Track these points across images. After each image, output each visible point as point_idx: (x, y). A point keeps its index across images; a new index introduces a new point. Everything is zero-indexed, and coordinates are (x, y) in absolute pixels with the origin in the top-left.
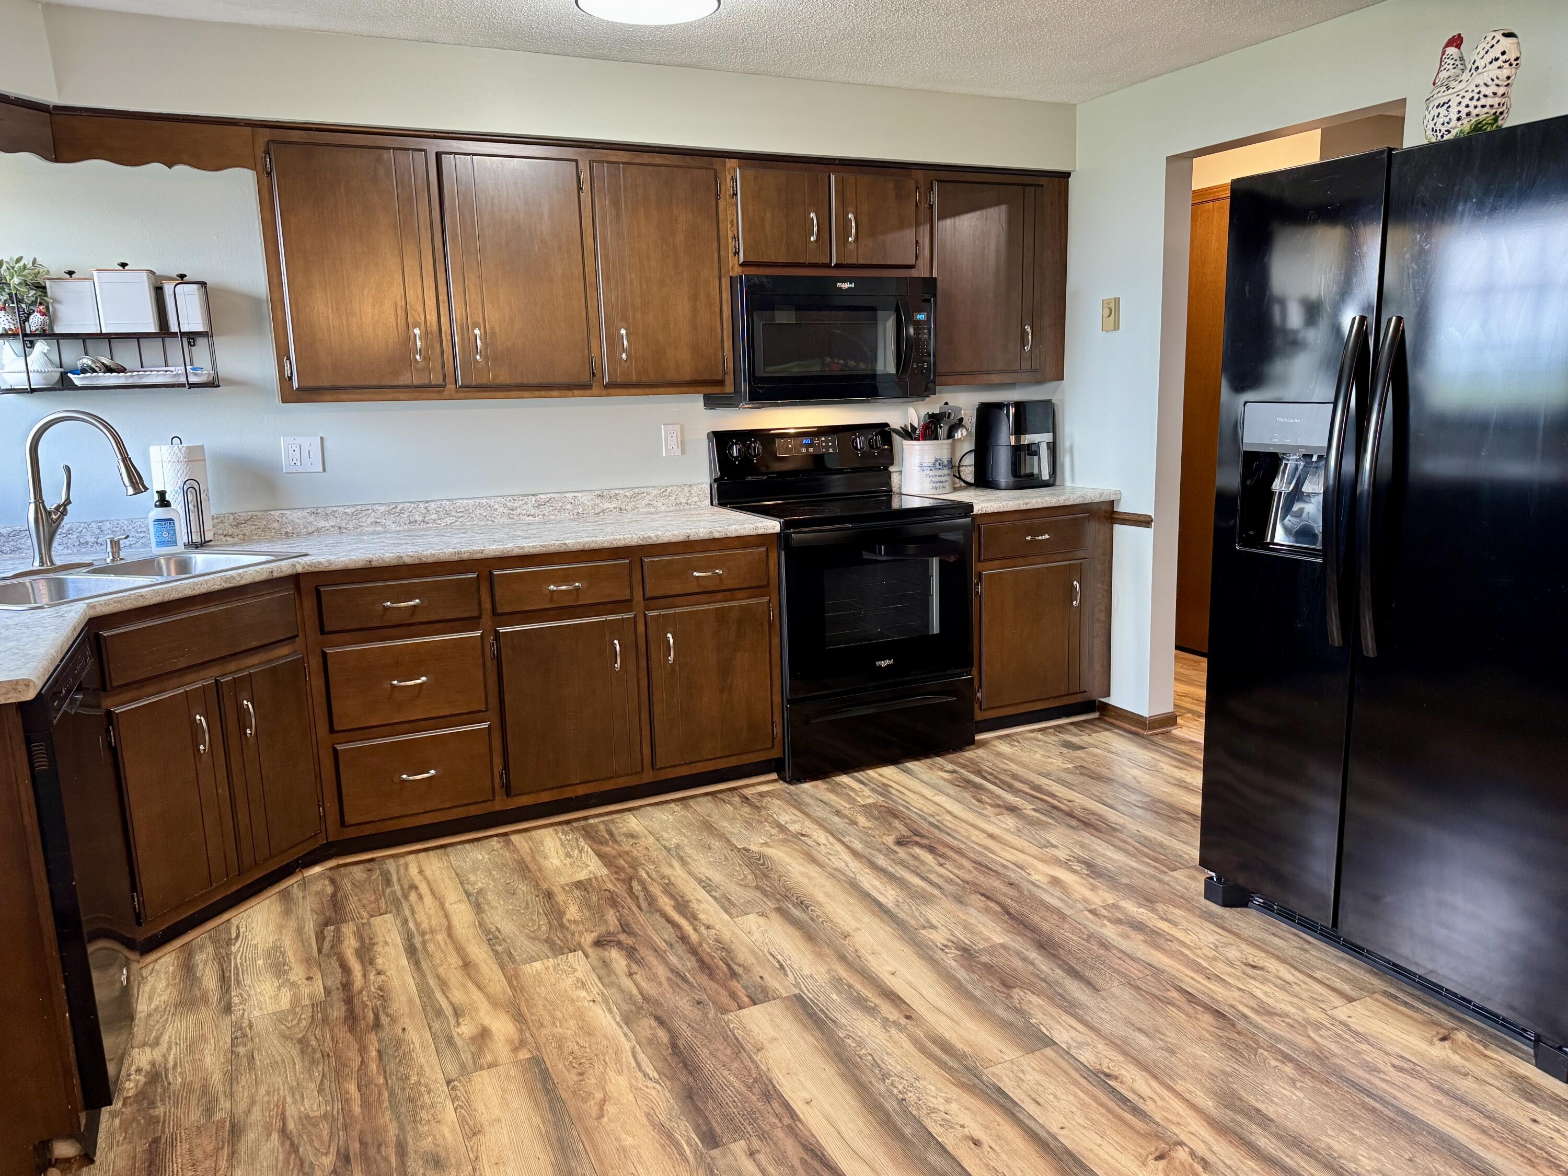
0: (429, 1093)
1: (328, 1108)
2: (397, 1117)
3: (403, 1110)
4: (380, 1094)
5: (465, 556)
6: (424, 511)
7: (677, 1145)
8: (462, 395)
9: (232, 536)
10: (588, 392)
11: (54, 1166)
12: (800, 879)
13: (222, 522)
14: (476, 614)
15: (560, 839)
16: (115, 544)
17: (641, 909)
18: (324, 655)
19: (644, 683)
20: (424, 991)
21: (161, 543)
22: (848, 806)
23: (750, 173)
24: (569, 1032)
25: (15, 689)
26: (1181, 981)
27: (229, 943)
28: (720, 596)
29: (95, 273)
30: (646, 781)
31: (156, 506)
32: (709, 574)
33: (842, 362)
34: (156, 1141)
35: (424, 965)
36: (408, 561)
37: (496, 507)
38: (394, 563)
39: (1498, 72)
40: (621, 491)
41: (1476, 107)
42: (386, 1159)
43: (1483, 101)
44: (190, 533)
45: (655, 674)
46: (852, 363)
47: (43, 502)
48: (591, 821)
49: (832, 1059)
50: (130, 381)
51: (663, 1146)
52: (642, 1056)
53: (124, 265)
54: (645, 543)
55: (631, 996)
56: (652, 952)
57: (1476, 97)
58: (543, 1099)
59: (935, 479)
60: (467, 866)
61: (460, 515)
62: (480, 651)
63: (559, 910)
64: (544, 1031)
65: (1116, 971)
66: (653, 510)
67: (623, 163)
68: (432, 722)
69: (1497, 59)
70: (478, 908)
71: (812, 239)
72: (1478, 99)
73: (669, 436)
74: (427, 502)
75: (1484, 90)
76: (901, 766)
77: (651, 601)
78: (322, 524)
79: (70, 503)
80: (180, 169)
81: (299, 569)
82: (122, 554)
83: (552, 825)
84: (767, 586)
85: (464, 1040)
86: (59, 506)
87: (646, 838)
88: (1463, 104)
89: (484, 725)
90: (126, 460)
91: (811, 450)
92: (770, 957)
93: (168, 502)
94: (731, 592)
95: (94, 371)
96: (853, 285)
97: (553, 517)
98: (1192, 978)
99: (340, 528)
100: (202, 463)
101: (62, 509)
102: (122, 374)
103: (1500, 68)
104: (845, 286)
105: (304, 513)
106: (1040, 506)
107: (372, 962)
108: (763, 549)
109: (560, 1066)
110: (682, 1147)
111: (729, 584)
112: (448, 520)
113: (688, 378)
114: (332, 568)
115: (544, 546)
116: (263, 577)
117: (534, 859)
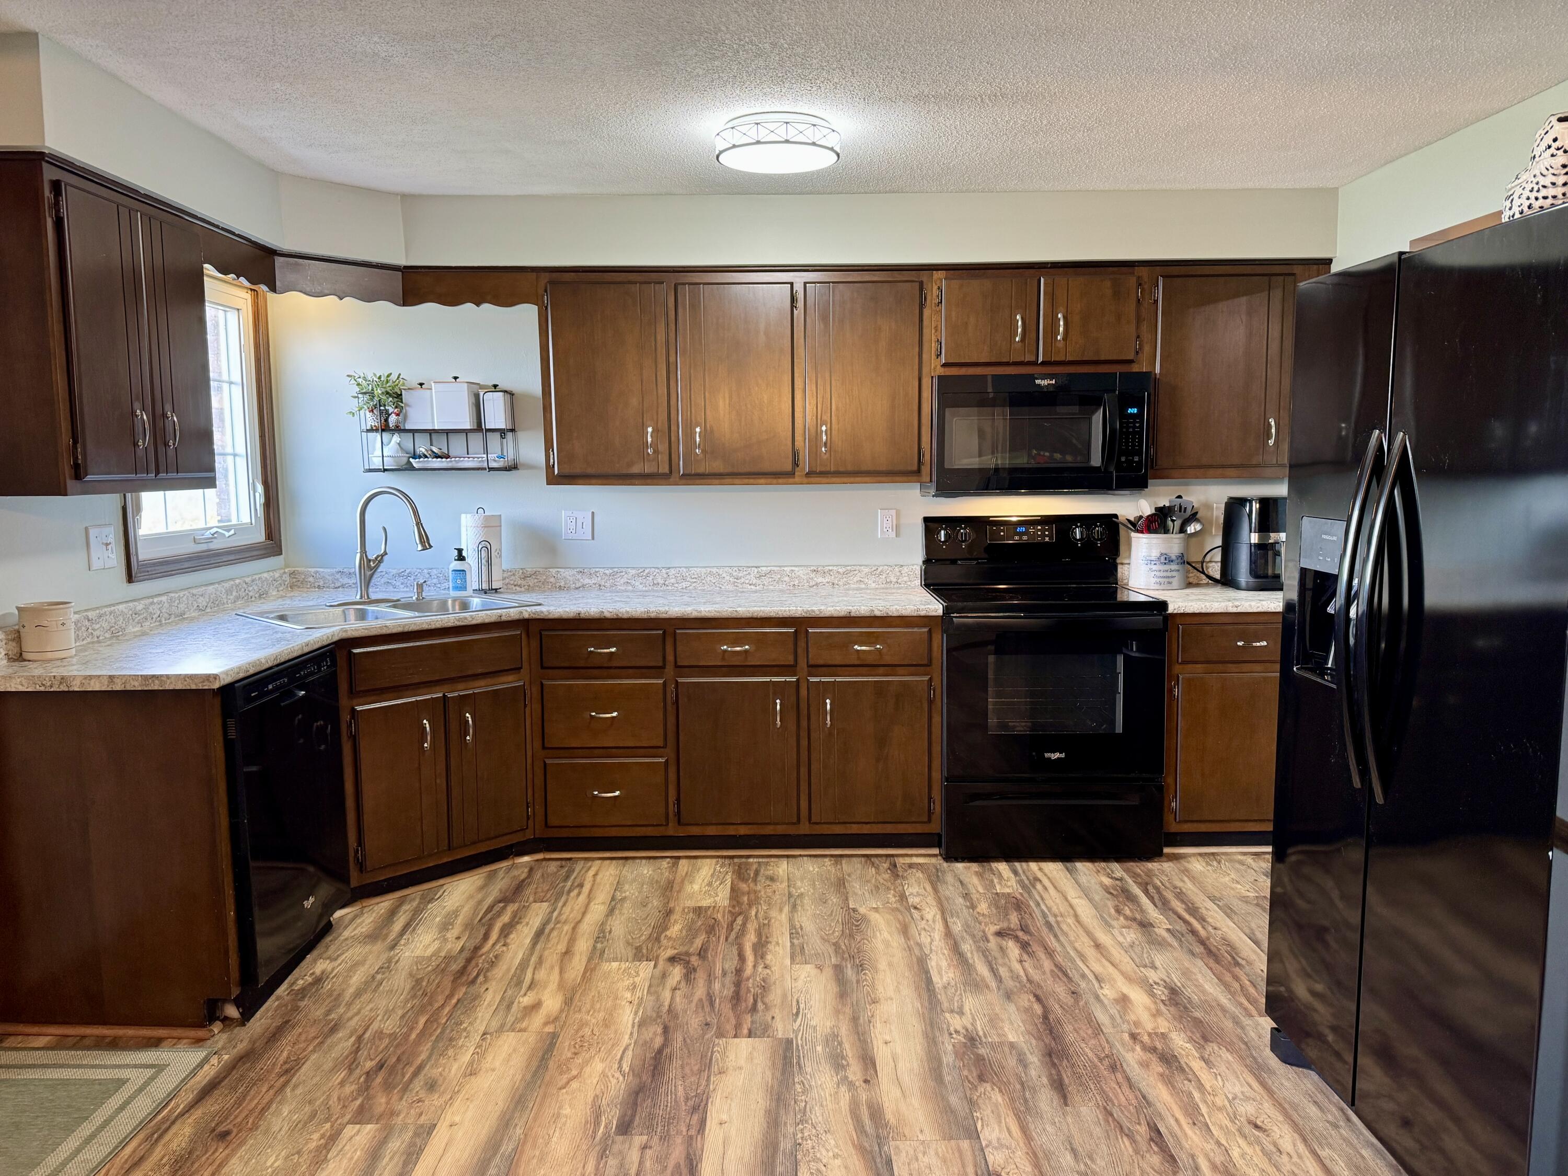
0: (466, 1037)
1: (398, 1030)
2: (433, 1048)
3: (441, 1045)
4: (435, 1030)
5: (653, 615)
6: (665, 576)
7: (597, 1123)
8: (684, 481)
9: (520, 586)
10: (791, 480)
11: (220, 1021)
12: (880, 946)
13: (514, 575)
14: (661, 664)
15: (715, 869)
16: (420, 587)
17: (727, 939)
18: (542, 684)
19: (804, 743)
20: (523, 966)
21: (456, 588)
22: (981, 891)
23: (955, 283)
24: (594, 1021)
25: (208, 680)
26: (1162, 1119)
27: (429, 902)
28: (881, 670)
29: (433, 384)
30: (802, 832)
31: (455, 560)
32: (872, 648)
33: (1047, 454)
34: (287, 1022)
35: (538, 947)
36: (608, 615)
37: (723, 575)
38: (597, 616)
39: (1553, 161)
40: (835, 568)
41: (1537, 199)
42: (403, 1076)
43: (1544, 192)
44: (480, 581)
45: (814, 735)
46: (1058, 456)
47: (366, 552)
48: (751, 860)
49: (771, 1095)
50: (450, 465)
51: (586, 1122)
52: (629, 1053)
53: (456, 378)
54: (808, 615)
55: (662, 1005)
56: (705, 977)
57: (1536, 189)
58: (535, 1064)
59: (1158, 574)
60: (630, 877)
61: (694, 580)
62: (661, 696)
63: (667, 925)
64: (578, 1016)
65: (1102, 1092)
66: (863, 586)
67: (833, 282)
68: (622, 750)
69: (1550, 147)
70: (611, 912)
71: (1017, 339)
72: (1538, 191)
73: (885, 520)
74: (669, 568)
75: (1543, 181)
76: (1068, 864)
77: (814, 668)
78: (587, 581)
79: (386, 554)
80: (486, 306)
81: (526, 616)
82: (424, 594)
83: (718, 857)
84: (929, 664)
85: (519, 1007)
86: (378, 556)
87: (782, 882)
88: (1524, 196)
89: (662, 760)
90: (419, 524)
91: (1025, 538)
92: (794, 1004)
93: (464, 557)
94: (892, 668)
95: (426, 457)
96: (1053, 382)
97: (771, 587)
98: (1177, 1120)
99: (600, 586)
100: (499, 528)
101: (380, 559)
102: (444, 460)
103: (1553, 155)
104: (1044, 383)
105: (574, 572)
106: (1255, 610)
107: (506, 936)
108: (926, 630)
109: (567, 1044)
110: (599, 1127)
111: (888, 660)
112: (684, 585)
113: (884, 468)
114: (551, 616)
115: (718, 612)
116: (493, 619)
117: (683, 881)
